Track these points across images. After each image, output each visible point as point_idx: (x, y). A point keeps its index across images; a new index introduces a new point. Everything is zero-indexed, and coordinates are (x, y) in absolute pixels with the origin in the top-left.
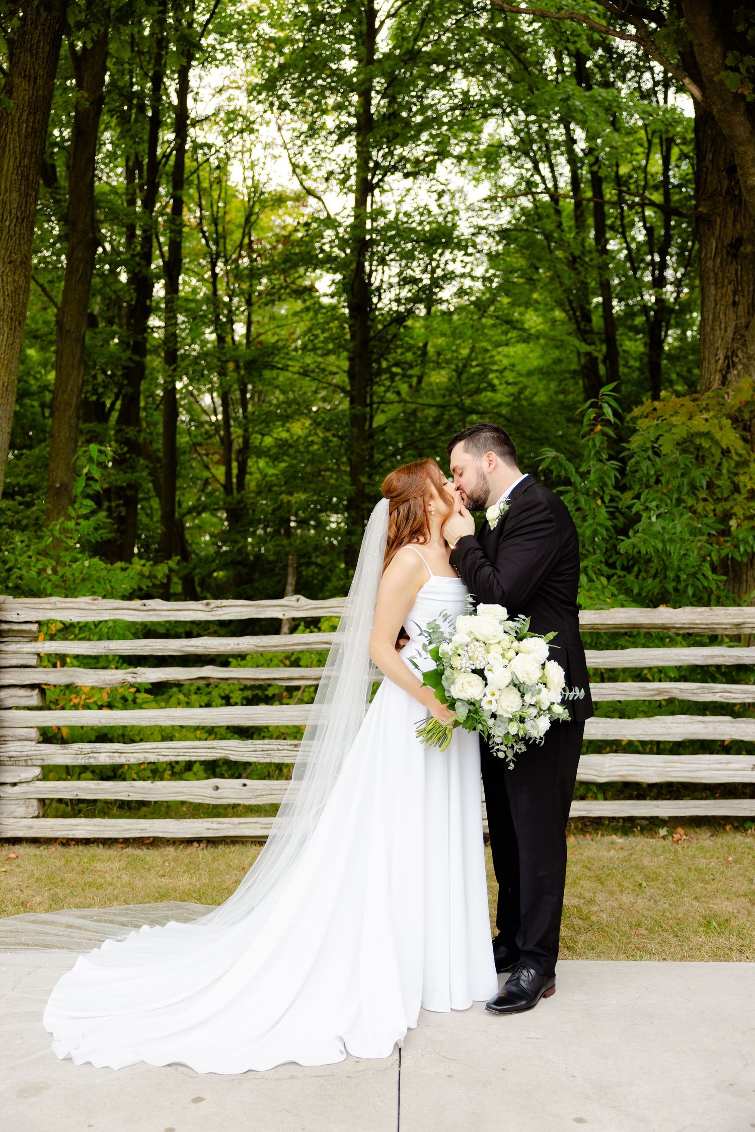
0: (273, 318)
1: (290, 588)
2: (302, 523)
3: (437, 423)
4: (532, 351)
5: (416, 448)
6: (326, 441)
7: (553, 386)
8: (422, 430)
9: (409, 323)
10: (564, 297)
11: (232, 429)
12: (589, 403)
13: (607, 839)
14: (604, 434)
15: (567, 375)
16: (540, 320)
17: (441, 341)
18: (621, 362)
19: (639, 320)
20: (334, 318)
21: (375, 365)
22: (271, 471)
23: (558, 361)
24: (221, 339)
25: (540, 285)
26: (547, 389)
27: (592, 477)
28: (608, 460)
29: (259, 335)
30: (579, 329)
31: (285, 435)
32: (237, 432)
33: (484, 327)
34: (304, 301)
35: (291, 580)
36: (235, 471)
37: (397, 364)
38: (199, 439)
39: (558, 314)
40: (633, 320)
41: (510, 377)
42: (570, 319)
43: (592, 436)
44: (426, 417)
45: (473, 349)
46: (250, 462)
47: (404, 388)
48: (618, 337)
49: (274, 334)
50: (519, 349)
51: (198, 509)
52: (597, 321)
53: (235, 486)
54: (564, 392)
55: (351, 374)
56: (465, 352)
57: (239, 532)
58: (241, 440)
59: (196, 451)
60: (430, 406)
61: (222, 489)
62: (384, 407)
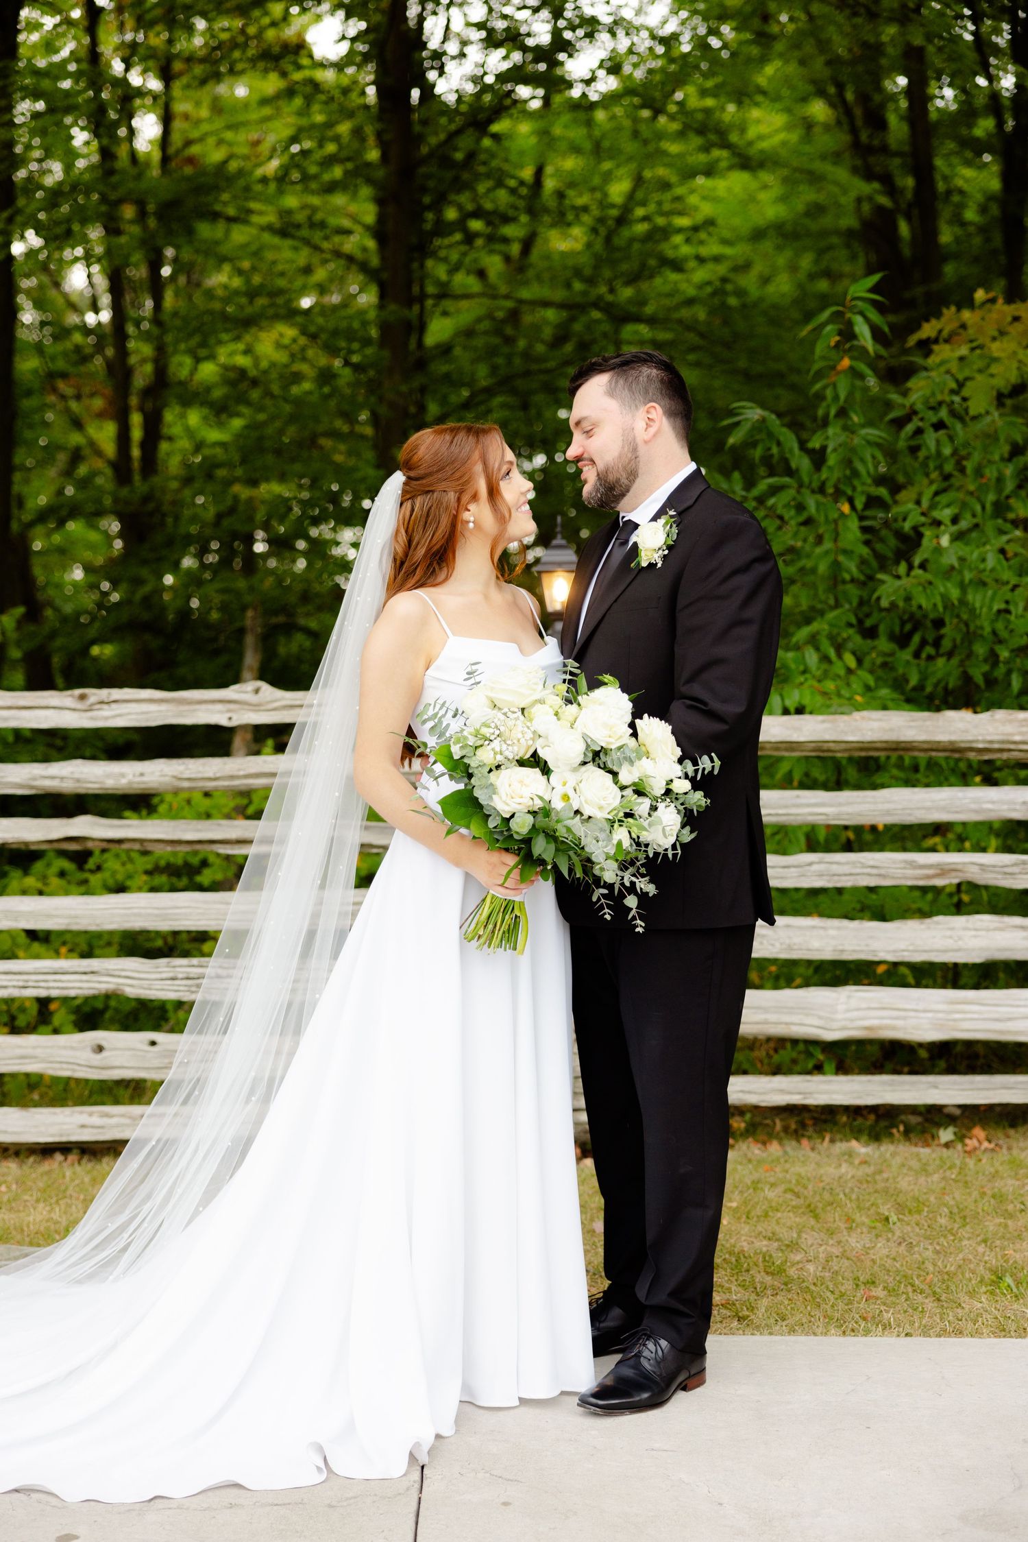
2: (281, 545)
3: (559, 339)
4: (765, 187)
5: (514, 392)
6: (326, 376)
7: (806, 262)
8: (527, 355)
9: (504, 125)
10: (827, 73)
11: (131, 345)
13: (840, 1147)
15: (835, 240)
16: (779, 120)
17: (570, 163)
18: (946, 213)
19: (984, 126)
20: (343, 114)
21: (430, 216)
22: (214, 435)
23: (816, 210)
24: (107, 154)
25: (779, 46)
26: (793, 268)
28: (864, 425)
29: (188, 143)
30: (856, 145)
31: (242, 361)
32: (140, 350)
33: (660, 136)
34: (284, 74)
35: (251, 659)
36: (137, 434)
37: (478, 214)
38: (61, 365)
39: (819, 110)
40: (970, 126)
42: (839, 123)
43: (834, 377)
44: (537, 328)
45: (639, 181)
46: (169, 416)
47: (494, 264)
48: (939, 162)
49: (220, 142)
50: (735, 183)
51: (58, 514)
52: (897, 128)
53: (136, 465)
54: (828, 274)
55: (379, 232)
56: (618, 190)
57: (145, 562)
58: (149, 368)
59: (54, 390)
60: (546, 304)
61: (109, 471)
62: (448, 304)
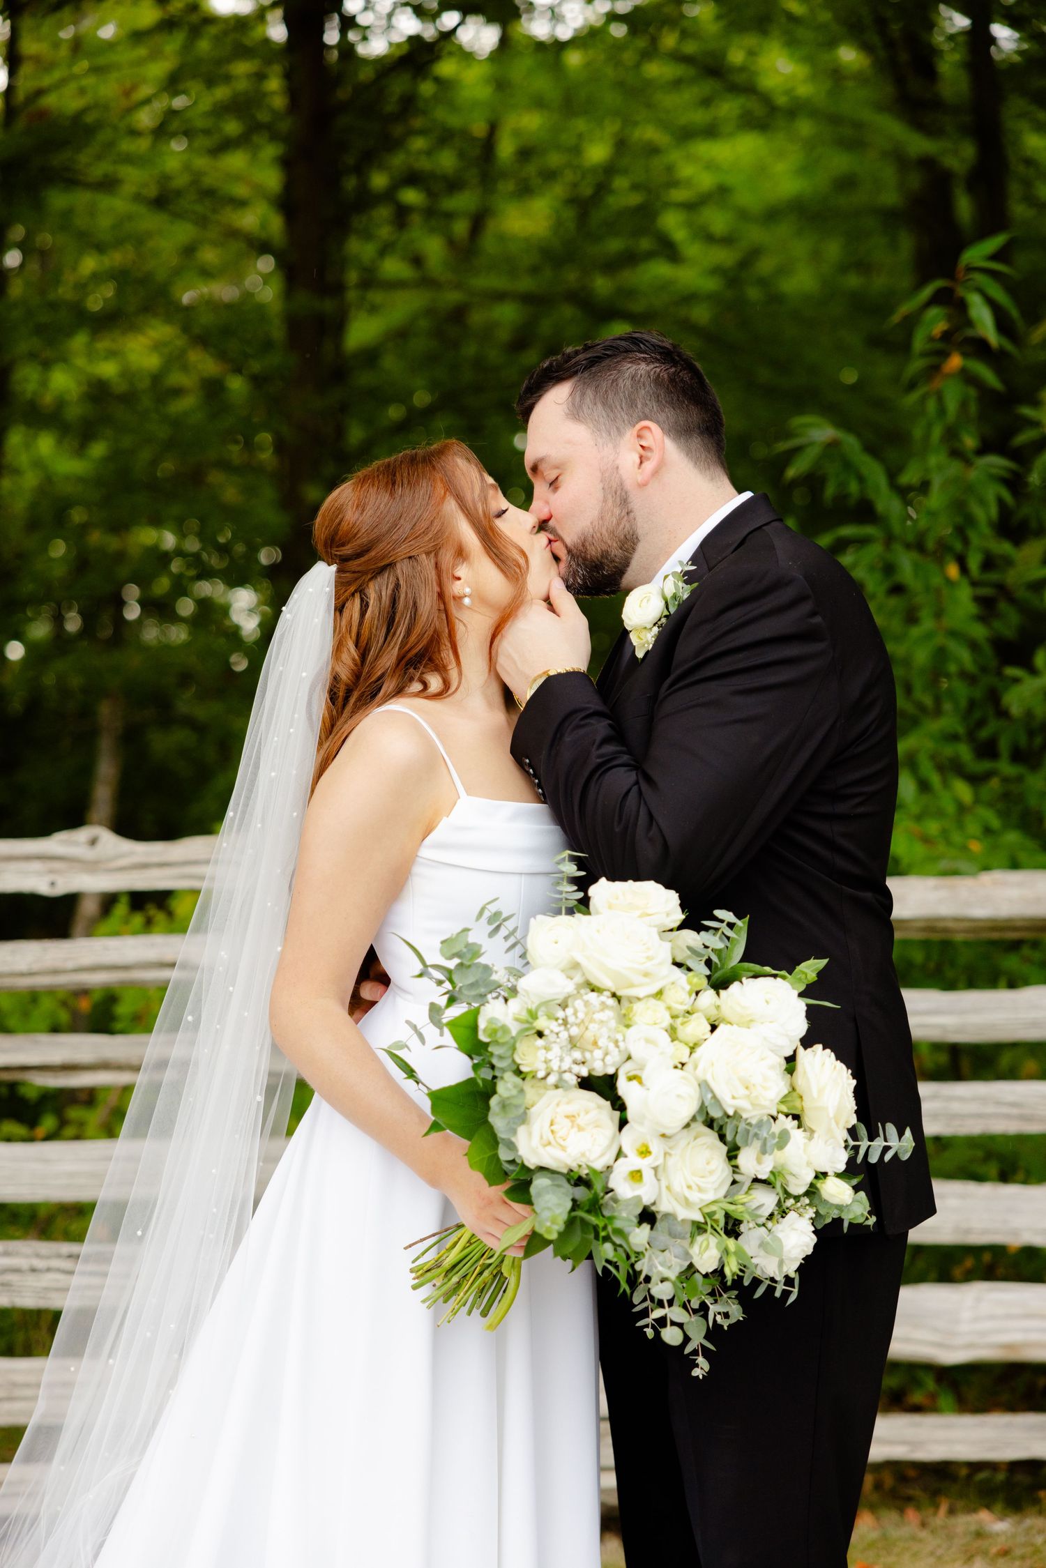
0: (77, 46)
1: (103, 794)
2: (158, 608)
3: (520, 343)
6: (213, 389)
7: (833, 249)
8: (479, 364)
9: (446, 68)
10: (865, 9)
12: (927, 292)
13: (966, 1522)
14: (967, 377)
15: (870, 222)
17: (534, 121)
18: (1014, 189)
20: (243, 52)
21: (351, 182)
22: (70, 467)
23: (846, 183)
26: (816, 256)
27: (936, 499)
28: (980, 453)
29: (40, 93)
31: (108, 370)
33: (650, 85)
35: (106, 771)
37: (412, 178)
39: (849, 56)
41: (718, 221)
42: (880, 70)
43: (938, 383)
45: (621, 145)
47: (434, 248)
48: (1007, 123)
49: (80, 90)
50: (744, 148)
54: (863, 266)
55: (287, 204)
56: (597, 152)
60: (499, 297)
62: (376, 296)
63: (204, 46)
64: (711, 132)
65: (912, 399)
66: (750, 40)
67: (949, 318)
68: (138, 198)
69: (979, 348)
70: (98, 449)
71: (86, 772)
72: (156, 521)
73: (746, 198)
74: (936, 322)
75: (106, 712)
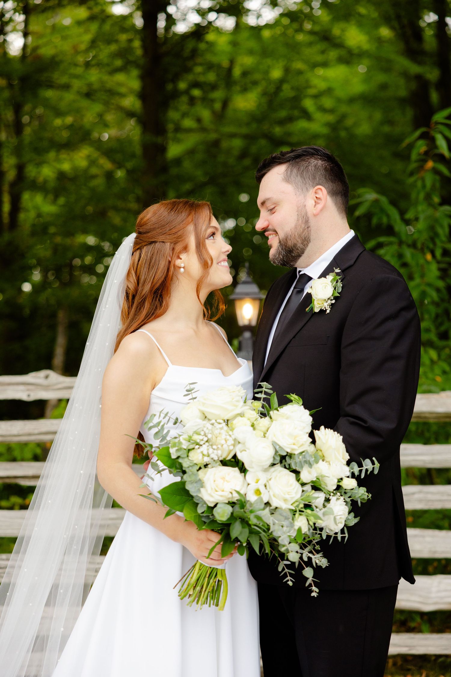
0: (54, 28)
1: (60, 351)
3: (243, 156)
5: (217, 185)
7: (378, 115)
8: (224, 164)
10: (392, 11)
12: (418, 133)
14: (436, 171)
15: (394, 103)
16: (364, 37)
20: (123, 30)
21: (170, 86)
22: (49, 209)
23: (384, 87)
26: (370, 118)
28: (442, 204)
29: (39, 47)
33: (299, 44)
34: (89, 8)
36: (7, 207)
37: (197, 85)
39: (385, 32)
41: (328, 102)
43: (422, 174)
45: (287, 70)
46: (25, 197)
47: (206, 115)
50: (339, 71)
55: (143, 96)
56: (276, 74)
62: (181, 136)
63: (107, 27)
64: (325, 65)
65: (411, 180)
66: (342, 25)
67: (427, 145)
68: (79, 93)
69: (441, 158)
70: (62, 200)
71: (53, 341)
72: (86, 232)
73: (340, 93)
74: (422, 147)
75: (62, 316)
